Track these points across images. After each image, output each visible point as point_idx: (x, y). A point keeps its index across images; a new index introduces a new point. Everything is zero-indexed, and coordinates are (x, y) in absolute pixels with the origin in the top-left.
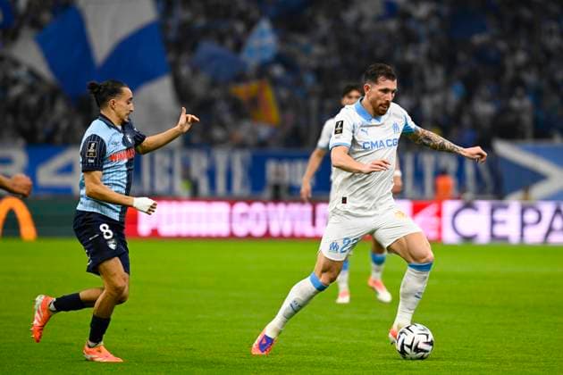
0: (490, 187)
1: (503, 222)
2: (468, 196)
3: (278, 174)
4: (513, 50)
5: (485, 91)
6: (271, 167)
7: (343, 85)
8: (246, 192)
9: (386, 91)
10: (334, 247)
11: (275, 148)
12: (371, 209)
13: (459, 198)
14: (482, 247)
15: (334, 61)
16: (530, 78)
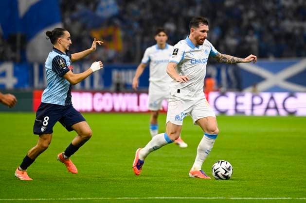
0: (235, 85)
1: (242, 104)
2: (223, 89)
3: (118, 77)
4: (247, 10)
5: (232, 32)
6: (115, 74)
7: (154, 29)
8: (101, 87)
9: (203, 31)
10: (177, 117)
11: (117, 63)
12: (193, 97)
13: (217, 90)
14: (231, 117)
15: (149, 16)
16: (257, 25)
